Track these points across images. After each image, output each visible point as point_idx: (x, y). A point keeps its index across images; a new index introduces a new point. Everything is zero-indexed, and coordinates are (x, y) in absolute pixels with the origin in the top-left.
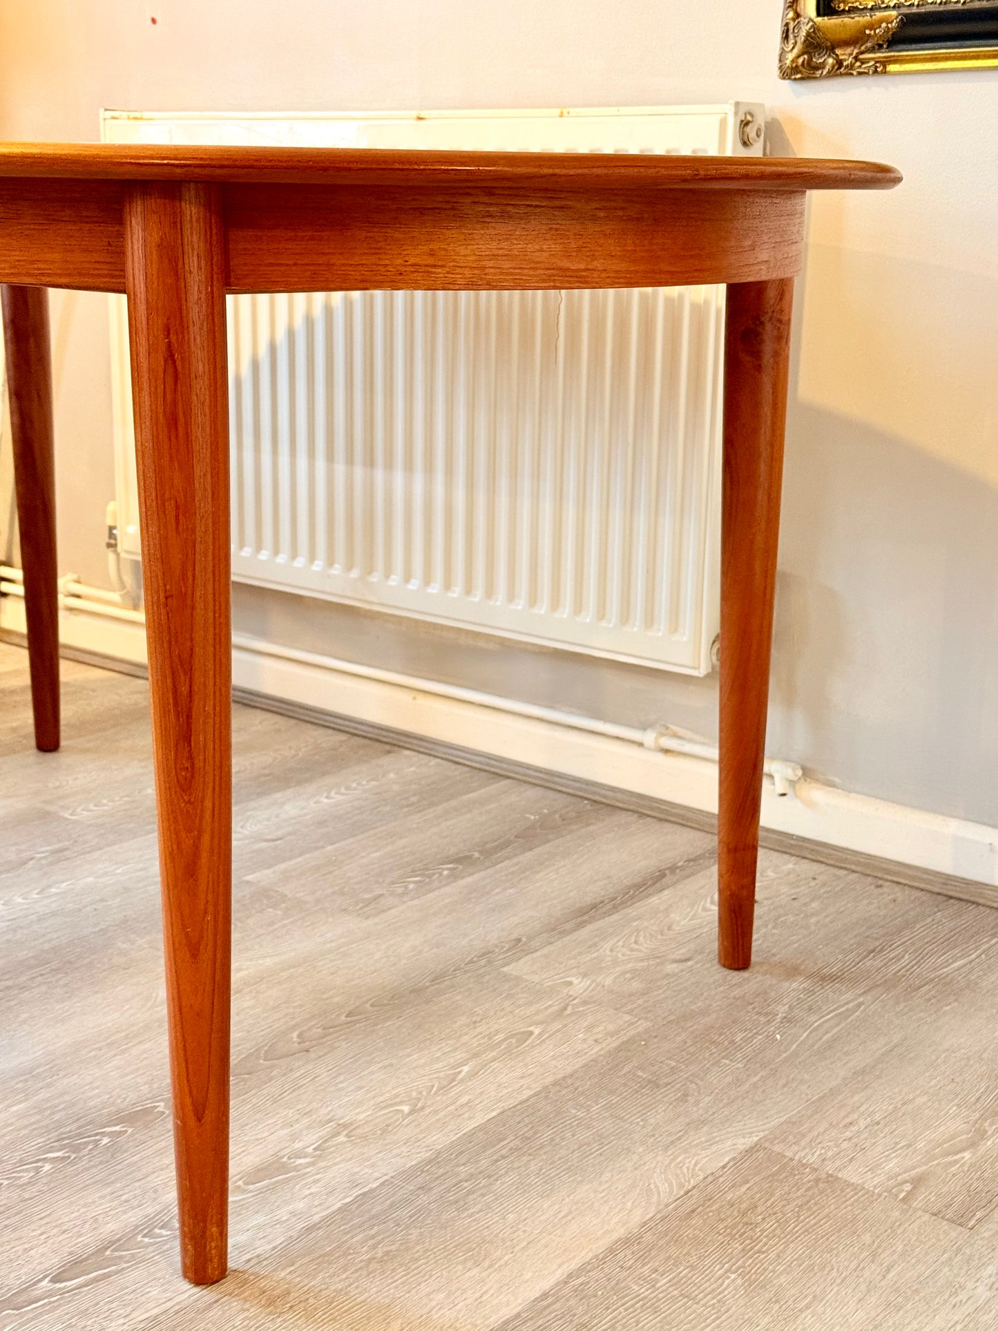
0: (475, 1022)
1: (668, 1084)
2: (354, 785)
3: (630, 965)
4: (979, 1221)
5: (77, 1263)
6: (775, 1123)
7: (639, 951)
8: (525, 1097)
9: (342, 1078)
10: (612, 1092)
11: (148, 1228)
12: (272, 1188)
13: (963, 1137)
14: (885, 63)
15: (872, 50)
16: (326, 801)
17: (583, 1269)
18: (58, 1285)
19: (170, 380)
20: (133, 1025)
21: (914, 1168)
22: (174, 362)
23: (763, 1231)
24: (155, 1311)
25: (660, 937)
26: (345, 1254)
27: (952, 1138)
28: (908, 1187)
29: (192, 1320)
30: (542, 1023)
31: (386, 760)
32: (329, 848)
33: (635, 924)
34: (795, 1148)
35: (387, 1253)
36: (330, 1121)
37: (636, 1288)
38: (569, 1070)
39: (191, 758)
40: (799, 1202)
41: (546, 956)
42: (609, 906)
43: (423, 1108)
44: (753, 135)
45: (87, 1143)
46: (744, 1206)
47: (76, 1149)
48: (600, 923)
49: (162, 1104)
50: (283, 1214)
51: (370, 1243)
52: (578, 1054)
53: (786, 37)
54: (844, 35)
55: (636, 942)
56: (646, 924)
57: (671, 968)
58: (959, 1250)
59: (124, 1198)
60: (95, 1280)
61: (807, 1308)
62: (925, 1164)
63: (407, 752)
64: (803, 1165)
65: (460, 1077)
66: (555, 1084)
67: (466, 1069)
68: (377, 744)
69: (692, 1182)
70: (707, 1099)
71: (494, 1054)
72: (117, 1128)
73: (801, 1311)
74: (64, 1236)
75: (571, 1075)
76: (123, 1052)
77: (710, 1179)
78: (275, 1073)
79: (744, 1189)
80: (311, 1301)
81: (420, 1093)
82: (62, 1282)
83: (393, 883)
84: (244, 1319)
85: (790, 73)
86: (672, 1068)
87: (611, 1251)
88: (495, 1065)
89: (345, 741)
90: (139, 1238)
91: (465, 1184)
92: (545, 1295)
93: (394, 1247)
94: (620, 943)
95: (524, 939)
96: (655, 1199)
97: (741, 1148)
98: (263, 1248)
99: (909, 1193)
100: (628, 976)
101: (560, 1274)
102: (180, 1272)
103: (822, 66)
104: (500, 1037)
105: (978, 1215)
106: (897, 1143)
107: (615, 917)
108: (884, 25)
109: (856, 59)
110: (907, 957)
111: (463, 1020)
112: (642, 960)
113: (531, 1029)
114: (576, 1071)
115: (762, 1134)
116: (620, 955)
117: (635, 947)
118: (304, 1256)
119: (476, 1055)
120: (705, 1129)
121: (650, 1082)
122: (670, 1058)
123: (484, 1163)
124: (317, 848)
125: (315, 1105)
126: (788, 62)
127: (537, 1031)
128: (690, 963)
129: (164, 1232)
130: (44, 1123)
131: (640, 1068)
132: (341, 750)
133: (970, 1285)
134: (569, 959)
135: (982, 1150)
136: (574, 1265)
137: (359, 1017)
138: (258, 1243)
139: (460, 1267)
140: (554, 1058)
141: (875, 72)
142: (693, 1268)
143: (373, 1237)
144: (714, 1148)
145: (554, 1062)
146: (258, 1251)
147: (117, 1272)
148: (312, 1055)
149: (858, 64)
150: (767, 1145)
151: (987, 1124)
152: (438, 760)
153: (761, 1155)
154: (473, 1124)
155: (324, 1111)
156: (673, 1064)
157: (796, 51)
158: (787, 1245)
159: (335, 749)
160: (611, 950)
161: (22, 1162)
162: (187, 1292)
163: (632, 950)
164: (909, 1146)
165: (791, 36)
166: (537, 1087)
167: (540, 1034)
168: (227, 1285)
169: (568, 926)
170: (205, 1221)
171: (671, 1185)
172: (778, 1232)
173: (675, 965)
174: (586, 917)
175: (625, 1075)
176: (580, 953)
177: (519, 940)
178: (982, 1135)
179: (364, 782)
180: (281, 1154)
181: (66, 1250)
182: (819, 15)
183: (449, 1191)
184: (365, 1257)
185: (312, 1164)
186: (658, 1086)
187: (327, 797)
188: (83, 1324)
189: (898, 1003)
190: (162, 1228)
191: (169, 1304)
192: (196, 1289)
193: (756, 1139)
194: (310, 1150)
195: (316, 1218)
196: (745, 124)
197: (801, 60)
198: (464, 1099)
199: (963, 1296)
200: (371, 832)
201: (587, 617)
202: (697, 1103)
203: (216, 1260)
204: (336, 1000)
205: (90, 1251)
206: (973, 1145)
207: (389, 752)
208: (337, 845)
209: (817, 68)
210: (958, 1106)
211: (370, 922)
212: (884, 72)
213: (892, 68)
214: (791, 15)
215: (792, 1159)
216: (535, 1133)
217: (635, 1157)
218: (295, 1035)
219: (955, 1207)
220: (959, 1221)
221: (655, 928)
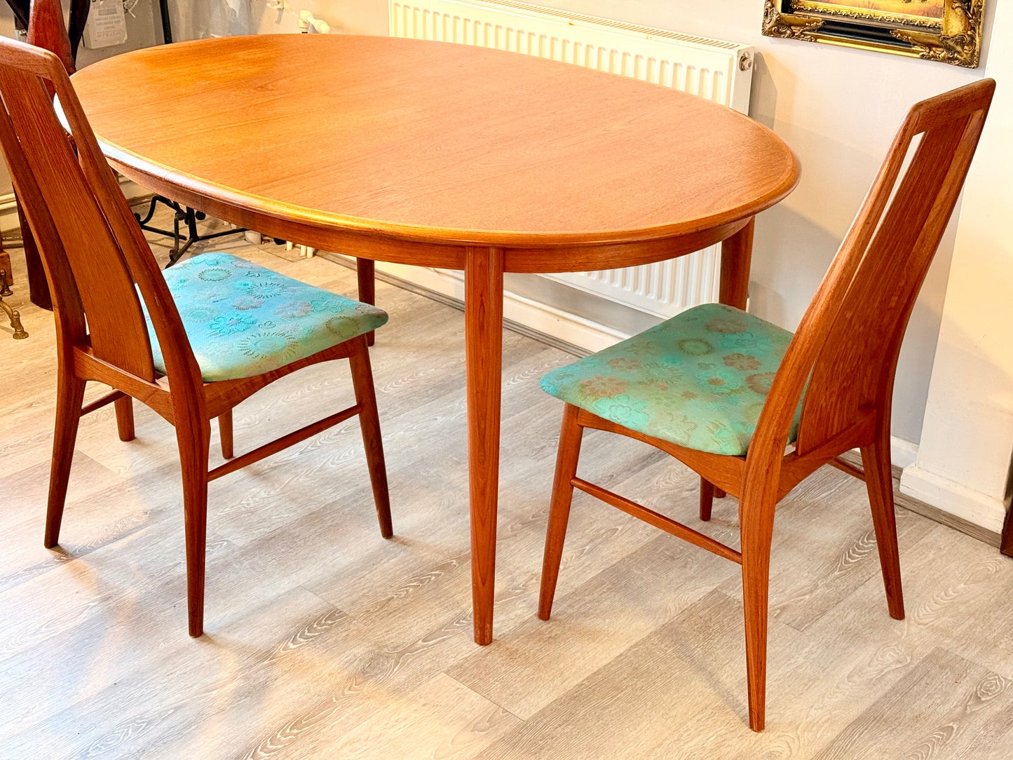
0: (591, 523)
1: (678, 558)
2: (527, 373)
3: (665, 492)
4: (806, 627)
5: (431, 634)
6: (725, 579)
7: (670, 483)
8: (614, 563)
9: (532, 550)
10: (653, 562)
11: (458, 619)
12: (506, 603)
13: (808, 588)
14: (817, 37)
15: (810, 31)
16: (512, 383)
17: (637, 645)
18: (426, 643)
19: (481, 313)
20: (435, 519)
21: (782, 602)
22: (484, 307)
23: (713, 630)
24: (466, 656)
25: (681, 476)
26: (539, 634)
27: (802, 588)
28: (778, 611)
29: (481, 660)
30: (623, 524)
31: (543, 354)
32: (517, 415)
33: (669, 467)
34: (732, 592)
35: (556, 635)
36: (528, 572)
37: (658, 653)
38: (634, 550)
39: (484, 452)
40: (730, 617)
41: (625, 486)
42: (657, 456)
43: (569, 567)
44: (747, 66)
45: (426, 579)
46: (707, 618)
47: (422, 581)
48: (653, 466)
49: (454, 561)
50: (512, 615)
51: (549, 630)
52: (639, 541)
53: (766, 15)
54: (795, 22)
55: (669, 478)
56: (675, 467)
57: (686, 494)
58: (795, 640)
59: (445, 605)
60: (439, 642)
61: (727, 664)
62: (788, 600)
63: (554, 349)
64: (735, 600)
65: (585, 552)
66: (628, 557)
67: (587, 548)
68: (537, 343)
69: (685, 607)
70: (696, 566)
71: (600, 540)
72: (437, 572)
73: (725, 665)
74: (424, 622)
75: (635, 553)
76: (434, 534)
77: (693, 606)
78: (502, 547)
79: (707, 611)
80: (527, 654)
81: (567, 560)
82: (426, 642)
83: (550, 439)
84: (501, 661)
85: (767, 33)
86: (681, 550)
87: (649, 637)
88: (600, 546)
89: (520, 340)
90: (455, 624)
91: (588, 605)
92: (621, 655)
93: (559, 632)
94: (661, 479)
95: (615, 476)
96: (668, 614)
97: (709, 591)
98: (506, 630)
99: (778, 615)
100: (664, 498)
101: (627, 646)
102: (473, 639)
103: (785, 33)
104: (603, 531)
105: (806, 625)
106: (777, 590)
107: (660, 463)
108: (815, 23)
109: (802, 33)
110: (800, 490)
111: (586, 521)
112: (672, 490)
113: (617, 527)
114: (637, 551)
115: (718, 585)
116: (661, 486)
117: (668, 481)
118: (523, 634)
119: (592, 541)
120: (694, 581)
121: (671, 557)
122: (680, 545)
123: (596, 595)
124: (510, 416)
125: (520, 564)
126: (767, 28)
127: (620, 529)
128: (694, 492)
129: (464, 622)
130: (407, 568)
131: (667, 550)
132: (518, 346)
133: (796, 656)
134: (636, 488)
135: (814, 595)
136: (634, 642)
137: (538, 518)
138: (503, 628)
139: (586, 642)
140: (627, 543)
141: (811, 41)
142: (682, 645)
143: (550, 627)
144: (696, 591)
145: (627, 545)
146: (504, 632)
147: (448, 638)
148: (518, 539)
149: (802, 36)
150: (719, 590)
151: (819, 582)
152: (570, 355)
153: (716, 595)
154: (591, 576)
155: (525, 567)
156: (682, 548)
157: (771, 24)
158: (723, 636)
159: (515, 346)
160: (657, 483)
161: (400, 587)
162: (477, 648)
163: (667, 483)
164: (783, 592)
165: (769, 16)
166: (619, 558)
167: (621, 530)
168: (493, 646)
169: (636, 468)
170: (484, 622)
171: (676, 608)
172: (719, 631)
173: (687, 492)
174: (645, 463)
175: (660, 553)
176: (641, 485)
177: (613, 476)
178: (816, 587)
179: (532, 371)
180: (508, 588)
181: (426, 629)
182: (782, 12)
183: (581, 607)
184: (548, 636)
185: (523, 593)
186: (674, 559)
187: (513, 381)
188: (438, 660)
189: (791, 517)
190: (463, 619)
191: (471, 653)
192: (481, 647)
193: (715, 587)
194: (521, 586)
195: (526, 618)
196: (743, 59)
197: (773, 29)
198: (587, 563)
199: (792, 661)
200: (538, 405)
201: (653, 296)
202: (691, 568)
203: (488, 637)
204: (527, 508)
205: (435, 629)
206: (811, 592)
207: (545, 349)
208: (521, 413)
209: (782, 33)
210: (809, 572)
211: (540, 463)
212: (815, 41)
213: (819, 40)
214: (769, 5)
215: (730, 597)
216: (619, 581)
217: (662, 594)
218: (509, 527)
219: (797, 621)
220: (797, 628)
221: (679, 470)
